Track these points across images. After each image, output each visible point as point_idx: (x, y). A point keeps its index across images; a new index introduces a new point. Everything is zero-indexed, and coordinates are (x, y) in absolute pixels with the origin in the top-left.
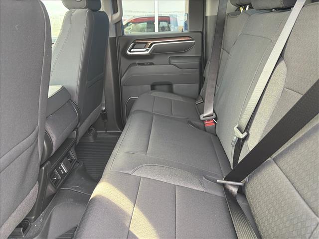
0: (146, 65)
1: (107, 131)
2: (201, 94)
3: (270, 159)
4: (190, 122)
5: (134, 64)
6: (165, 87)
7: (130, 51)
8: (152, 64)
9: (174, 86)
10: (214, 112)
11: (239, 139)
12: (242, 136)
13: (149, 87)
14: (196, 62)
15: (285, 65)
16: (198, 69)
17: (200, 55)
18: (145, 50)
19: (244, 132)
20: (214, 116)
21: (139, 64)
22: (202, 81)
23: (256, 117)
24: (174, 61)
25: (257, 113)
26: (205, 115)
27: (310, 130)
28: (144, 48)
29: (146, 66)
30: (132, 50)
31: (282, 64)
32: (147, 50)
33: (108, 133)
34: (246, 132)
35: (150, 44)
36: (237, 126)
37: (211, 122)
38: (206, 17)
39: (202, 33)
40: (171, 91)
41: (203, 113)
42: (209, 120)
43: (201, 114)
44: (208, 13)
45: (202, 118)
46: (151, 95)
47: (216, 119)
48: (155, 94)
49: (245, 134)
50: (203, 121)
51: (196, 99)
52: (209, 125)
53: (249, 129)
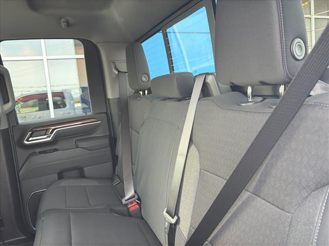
0: (49, 152)
1: (5, 242)
2: (116, 173)
3: (206, 242)
4: (112, 211)
5: (35, 154)
6: (75, 173)
7: (28, 141)
8: (56, 150)
9: (86, 169)
10: (135, 192)
11: (171, 224)
12: (173, 221)
13: (56, 176)
14: (106, 141)
15: (196, 148)
16: (109, 148)
17: (108, 134)
18: (45, 136)
19: (174, 216)
20: (136, 196)
21: (40, 153)
22: (115, 159)
23: (182, 198)
24: (81, 144)
25: (182, 194)
26: (127, 198)
27: (235, 211)
28: (45, 135)
29: (49, 154)
30: (30, 139)
31: (193, 147)
32: (49, 137)
33: (6, 243)
34: (176, 216)
35: (51, 130)
36: (165, 211)
37: (135, 204)
38: (109, 99)
39: (106, 113)
40: (82, 175)
41: (124, 197)
42: (132, 203)
43: (122, 199)
44: (110, 95)
45: (124, 201)
46: (60, 185)
47: (139, 199)
48: (64, 183)
49: (176, 218)
50: (126, 205)
51: (112, 179)
52: (133, 208)
53: (178, 212)
